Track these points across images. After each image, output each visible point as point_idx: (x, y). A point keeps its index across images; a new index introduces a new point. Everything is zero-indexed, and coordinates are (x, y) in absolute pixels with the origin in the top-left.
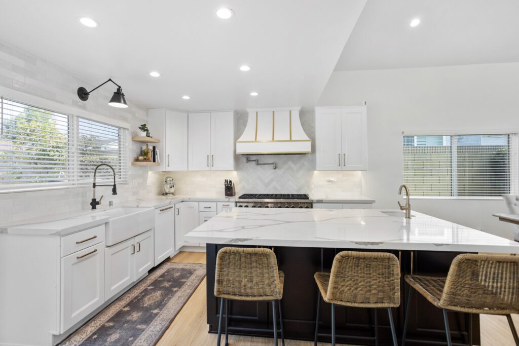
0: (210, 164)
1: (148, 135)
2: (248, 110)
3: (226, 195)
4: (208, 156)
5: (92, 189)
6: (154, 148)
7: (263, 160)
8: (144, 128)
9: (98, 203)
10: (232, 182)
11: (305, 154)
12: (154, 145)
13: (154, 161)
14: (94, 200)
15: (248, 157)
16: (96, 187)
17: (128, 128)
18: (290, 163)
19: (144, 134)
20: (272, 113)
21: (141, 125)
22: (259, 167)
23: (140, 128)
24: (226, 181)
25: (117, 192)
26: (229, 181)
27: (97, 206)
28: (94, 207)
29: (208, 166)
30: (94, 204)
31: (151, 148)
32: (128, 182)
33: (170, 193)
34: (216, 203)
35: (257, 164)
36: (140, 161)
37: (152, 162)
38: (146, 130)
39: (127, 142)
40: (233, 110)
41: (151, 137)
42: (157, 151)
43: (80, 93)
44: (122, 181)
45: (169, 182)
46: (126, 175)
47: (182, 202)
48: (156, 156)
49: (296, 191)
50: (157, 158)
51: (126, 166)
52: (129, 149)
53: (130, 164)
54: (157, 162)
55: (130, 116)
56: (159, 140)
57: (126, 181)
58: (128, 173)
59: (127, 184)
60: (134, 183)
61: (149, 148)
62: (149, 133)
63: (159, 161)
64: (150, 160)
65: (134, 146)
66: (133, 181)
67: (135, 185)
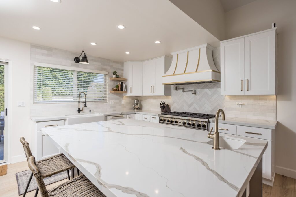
0: (152, 92)
1: (117, 77)
2: (172, 54)
3: (162, 112)
4: (151, 86)
5: (78, 104)
6: (122, 83)
7: (187, 88)
8: (115, 73)
9: (81, 111)
12: (122, 82)
13: (122, 90)
14: (79, 109)
15: (178, 86)
16: (80, 103)
18: (206, 90)
19: (114, 76)
20: (187, 53)
22: (185, 93)
24: (162, 102)
25: (87, 106)
27: (80, 112)
28: (79, 112)
30: (79, 111)
31: (120, 83)
32: (107, 101)
33: (136, 109)
34: (149, 116)
35: (183, 91)
36: (114, 90)
37: (121, 91)
38: (116, 74)
39: (107, 81)
40: (165, 56)
41: (119, 78)
42: (124, 85)
43: (75, 60)
44: (104, 101)
45: (135, 103)
46: (106, 98)
47: (135, 113)
48: (123, 88)
49: (211, 112)
50: (124, 89)
51: (107, 93)
52: (108, 85)
53: (109, 92)
54: (124, 91)
55: (109, 68)
56: (126, 79)
57: (106, 101)
58: (107, 97)
59: (106, 102)
60: (111, 102)
61: (119, 84)
62: (118, 76)
63: (125, 91)
64: (119, 90)
65: (112, 83)
66: (111, 101)
67: (112, 103)
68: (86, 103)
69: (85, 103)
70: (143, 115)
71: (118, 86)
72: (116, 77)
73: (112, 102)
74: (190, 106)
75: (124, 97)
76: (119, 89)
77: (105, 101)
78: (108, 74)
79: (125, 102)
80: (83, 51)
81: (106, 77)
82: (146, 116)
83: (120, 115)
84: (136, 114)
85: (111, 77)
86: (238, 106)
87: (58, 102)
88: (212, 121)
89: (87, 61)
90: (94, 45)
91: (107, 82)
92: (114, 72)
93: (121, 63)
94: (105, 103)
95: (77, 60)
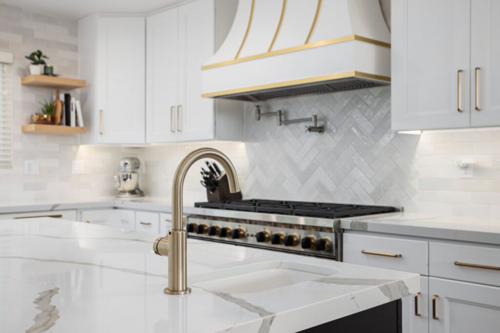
1: (48, 74)
4: (172, 107)
6: (67, 97)
8: (37, 58)
12: (68, 92)
13: (68, 123)
15: (263, 104)
17: (8, 62)
19: (36, 70)
22: (286, 128)
23: (31, 59)
29: (172, 132)
31: (62, 97)
32: (12, 164)
34: (158, 216)
35: (282, 122)
36: (35, 123)
37: (64, 125)
38: (43, 63)
39: (7, 88)
41: (54, 76)
42: (75, 102)
46: (8, 151)
48: (73, 113)
50: (76, 118)
51: (9, 134)
52: (14, 102)
53: (19, 130)
54: (77, 124)
57: (8, 163)
58: (11, 148)
59: (8, 167)
60: (28, 167)
61: (58, 98)
62: (52, 68)
63: (81, 123)
64: (59, 120)
65: (31, 97)
66: (26, 163)
67: (30, 170)
70: (137, 212)
71: (50, 109)
72: (45, 74)
73: (30, 165)
74: (304, 177)
75: (82, 148)
76: (55, 119)
77: (3, 163)
78: (10, 60)
81: (3, 72)
83: (52, 210)
85: (25, 73)
91: (11, 91)
92: (33, 54)
94: (3, 171)
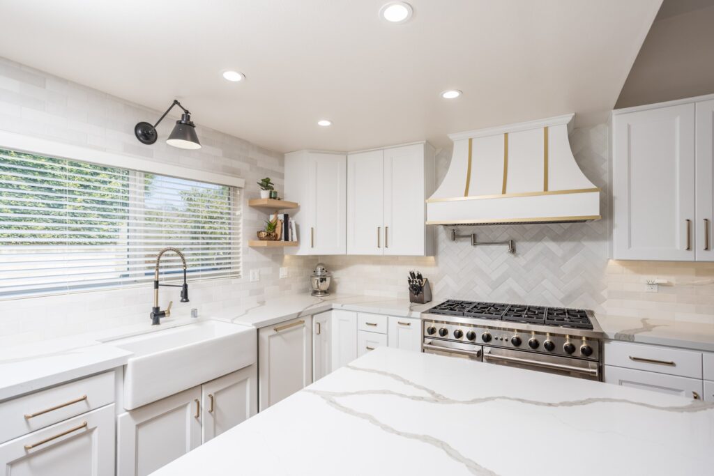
0: (382, 244)
1: (273, 196)
2: (451, 137)
3: (412, 301)
4: (379, 228)
5: (153, 290)
6: (286, 217)
8: (266, 184)
9: (163, 314)
10: (423, 277)
11: (585, 221)
12: (286, 212)
13: (287, 239)
14: (157, 309)
16: (160, 287)
17: (240, 186)
19: (265, 194)
20: (503, 136)
21: (262, 180)
22: (478, 248)
23: (261, 185)
24: (412, 274)
25: (189, 298)
26: (416, 275)
27: (161, 319)
28: (156, 322)
29: (379, 247)
30: (158, 315)
31: (281, 217)
32: (241, 274)
33: (322, 292)
34: (385, 317)
35: (475, 243)
36: (261, 239)
37: (283, 240)
38: (270, 188)
39: (240, 209)
40: (425, 142)
41: (279, 199)
42: (292, 221)
43: (140, 132)
44: (231, 273)
45: (319, 273)
46: (238, 263)
47: (331, 309)
48: (290, 230)
49: (562, 301)
50: (292, 234)
51: (238, 249)
52: (244, 220)
53: (247, 244)
54: (293, 240)
55: (244, 166)
56: (297, 204)
57: (238, 273)
58: (241, 260)
59: (238, 277)
60: (253, 275)
61: (277, 218)
62: (275, 193)
63: (295, 239)
64: (279, 237)
65: (254, 216)
66: (251, 272)
67: (254, 278)
68: (185, 286)
69: (181, 289)
70: (360, 314)
71: (272, 227)
72: (271, 197)
73: (254, 273)
74: (495, 285)
75: (286, 257)
76: (276, 236)
77: (234, 273)
78: (242, 185)
79: (288, 274)
80: (176, 102)
81: (234, 195)
82: (372, 319)
83: (297, 318)
84: (333, 311)
85: (254, 196)
86: (647, 288)
87: (71, 287)
88: (615, 336)
89: (194, 139)
90: (235, 83)
91: (242, 210)
92: (264, 181)
93: (279, 154)
94: (234, 281)
95: (146, 134)
